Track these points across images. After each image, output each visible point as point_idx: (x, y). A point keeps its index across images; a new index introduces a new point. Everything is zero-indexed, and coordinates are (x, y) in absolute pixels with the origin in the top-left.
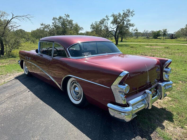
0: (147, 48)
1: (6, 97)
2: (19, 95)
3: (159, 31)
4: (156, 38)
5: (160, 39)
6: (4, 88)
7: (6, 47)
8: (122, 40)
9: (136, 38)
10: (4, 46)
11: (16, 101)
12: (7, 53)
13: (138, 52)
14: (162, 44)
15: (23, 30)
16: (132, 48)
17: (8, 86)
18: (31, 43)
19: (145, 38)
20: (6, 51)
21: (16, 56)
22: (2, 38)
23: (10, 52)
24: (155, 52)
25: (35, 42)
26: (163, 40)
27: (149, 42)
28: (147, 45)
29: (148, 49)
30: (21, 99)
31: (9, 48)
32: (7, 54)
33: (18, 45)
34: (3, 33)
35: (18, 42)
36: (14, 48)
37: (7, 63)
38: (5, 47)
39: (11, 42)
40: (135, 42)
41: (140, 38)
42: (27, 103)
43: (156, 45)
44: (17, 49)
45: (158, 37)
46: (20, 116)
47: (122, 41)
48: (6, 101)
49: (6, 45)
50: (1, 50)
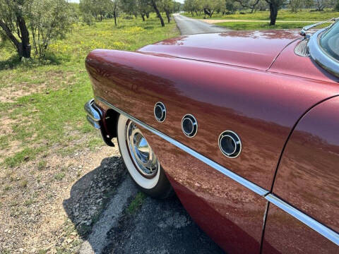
7: (34, 34)
10: (29, 30)
12: (38, 49)
18: (83, 25)
19: (313, 11)
20: (35, 44)
21: (61, 59)
23: (46, 47)
31: (41, 36)
32: (36, 53)
33: (63, 28)
35: (62, 19)
36: (55, 36)
37: (40, 83)
38: (31, 36)
39: (44, 19)
44: (61, 39)
49: (32, 29)
50: (21, 41)
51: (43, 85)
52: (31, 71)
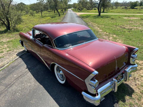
0: (125, 19)
1: (15, 78)
2: (24, 76)
3: (137, 2)
4: (133, 8)
5: (137, 9)
6: (13, 68)
8: (104, 10)
9: (116, 8)
11: (22, 82)
13: (117, 24)
14: (138, 15)
15: (23, 3)
16: (112, 20)
17: (15, 66)
18: (30, 16)
19: (123, 8)
20: (12, 26)
21: (19, 30)
22: (8, 16)
23: (15, 27)
24: (132, 24)
25: (33, 15)
26: (140, 10)
27: (127, 13)
28: (126, 16)
29: (126, 21)
30: (26, 81)
32: (12, 28)
33: (20, 21)
34: (8, 12)
37: (13, 37)
38: (10, 23)
40: (115, 13)
41: (119, 9)
42: (31, 86)
43: (133, 16)
45: (135, 7)
46: (26, 100)
47: (103, 12)
48: (15, 82)
49: (11, 21)
50: (7, 25)
51: (14, 38)
52: (11, 34)
